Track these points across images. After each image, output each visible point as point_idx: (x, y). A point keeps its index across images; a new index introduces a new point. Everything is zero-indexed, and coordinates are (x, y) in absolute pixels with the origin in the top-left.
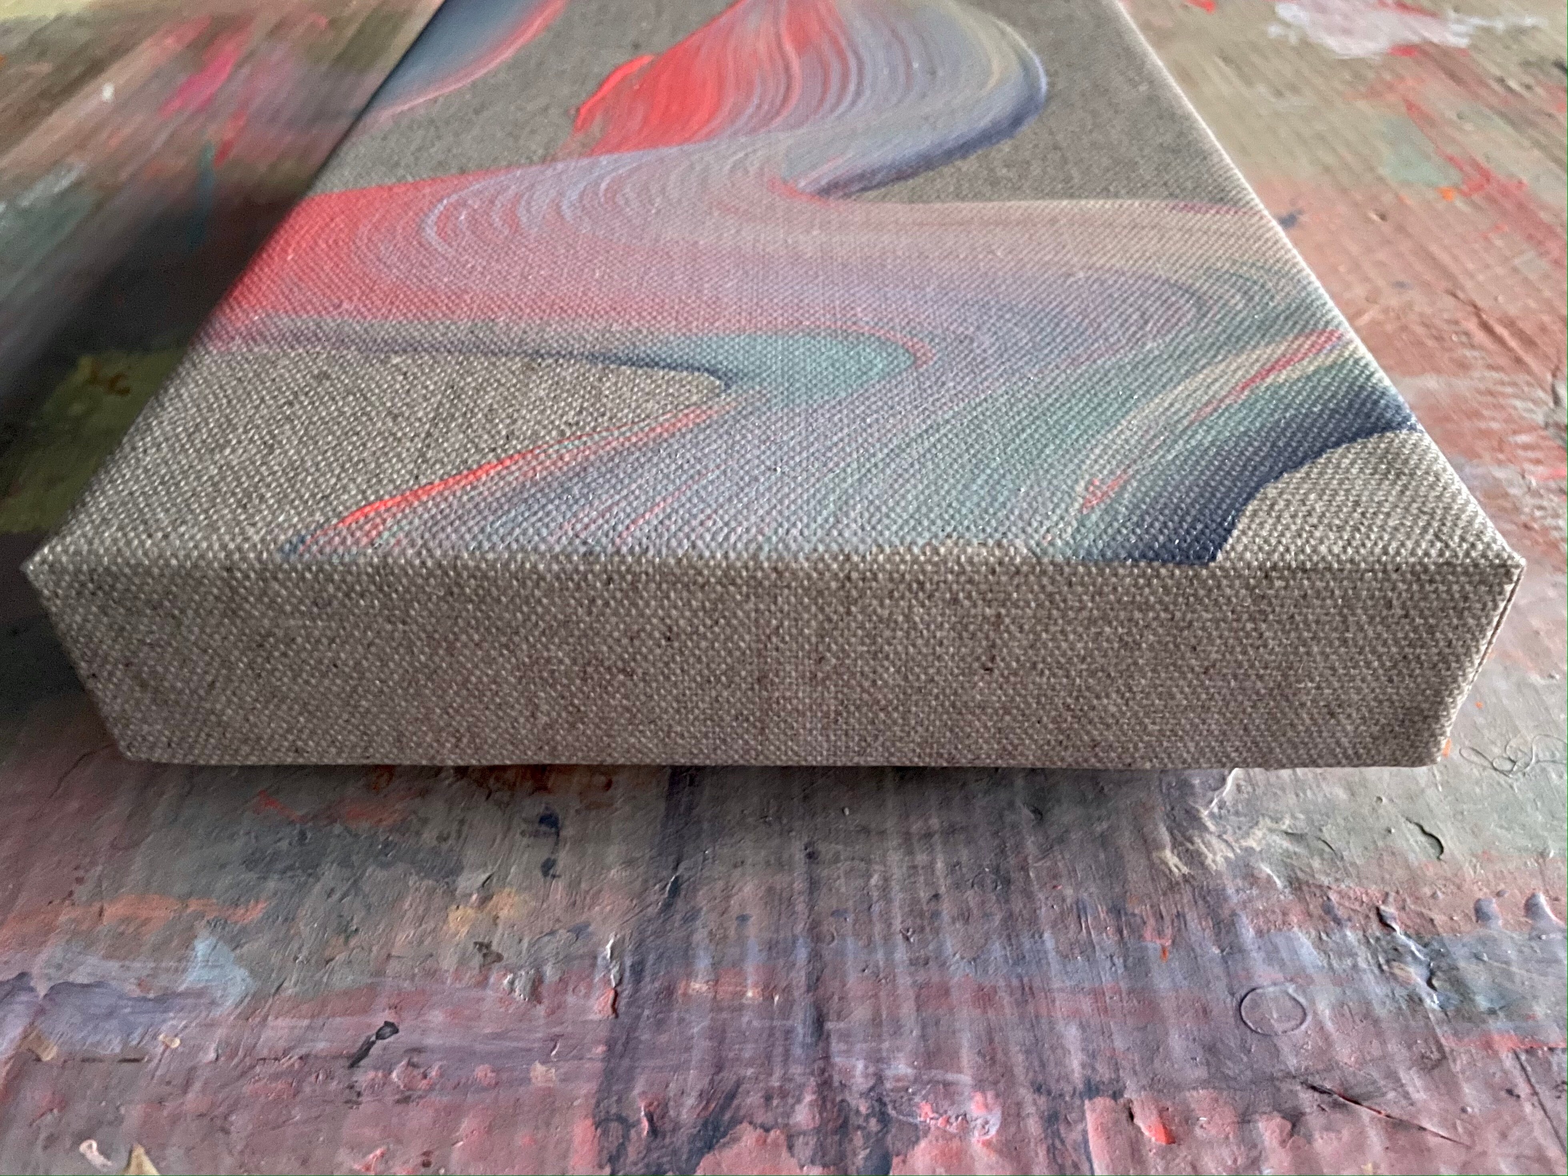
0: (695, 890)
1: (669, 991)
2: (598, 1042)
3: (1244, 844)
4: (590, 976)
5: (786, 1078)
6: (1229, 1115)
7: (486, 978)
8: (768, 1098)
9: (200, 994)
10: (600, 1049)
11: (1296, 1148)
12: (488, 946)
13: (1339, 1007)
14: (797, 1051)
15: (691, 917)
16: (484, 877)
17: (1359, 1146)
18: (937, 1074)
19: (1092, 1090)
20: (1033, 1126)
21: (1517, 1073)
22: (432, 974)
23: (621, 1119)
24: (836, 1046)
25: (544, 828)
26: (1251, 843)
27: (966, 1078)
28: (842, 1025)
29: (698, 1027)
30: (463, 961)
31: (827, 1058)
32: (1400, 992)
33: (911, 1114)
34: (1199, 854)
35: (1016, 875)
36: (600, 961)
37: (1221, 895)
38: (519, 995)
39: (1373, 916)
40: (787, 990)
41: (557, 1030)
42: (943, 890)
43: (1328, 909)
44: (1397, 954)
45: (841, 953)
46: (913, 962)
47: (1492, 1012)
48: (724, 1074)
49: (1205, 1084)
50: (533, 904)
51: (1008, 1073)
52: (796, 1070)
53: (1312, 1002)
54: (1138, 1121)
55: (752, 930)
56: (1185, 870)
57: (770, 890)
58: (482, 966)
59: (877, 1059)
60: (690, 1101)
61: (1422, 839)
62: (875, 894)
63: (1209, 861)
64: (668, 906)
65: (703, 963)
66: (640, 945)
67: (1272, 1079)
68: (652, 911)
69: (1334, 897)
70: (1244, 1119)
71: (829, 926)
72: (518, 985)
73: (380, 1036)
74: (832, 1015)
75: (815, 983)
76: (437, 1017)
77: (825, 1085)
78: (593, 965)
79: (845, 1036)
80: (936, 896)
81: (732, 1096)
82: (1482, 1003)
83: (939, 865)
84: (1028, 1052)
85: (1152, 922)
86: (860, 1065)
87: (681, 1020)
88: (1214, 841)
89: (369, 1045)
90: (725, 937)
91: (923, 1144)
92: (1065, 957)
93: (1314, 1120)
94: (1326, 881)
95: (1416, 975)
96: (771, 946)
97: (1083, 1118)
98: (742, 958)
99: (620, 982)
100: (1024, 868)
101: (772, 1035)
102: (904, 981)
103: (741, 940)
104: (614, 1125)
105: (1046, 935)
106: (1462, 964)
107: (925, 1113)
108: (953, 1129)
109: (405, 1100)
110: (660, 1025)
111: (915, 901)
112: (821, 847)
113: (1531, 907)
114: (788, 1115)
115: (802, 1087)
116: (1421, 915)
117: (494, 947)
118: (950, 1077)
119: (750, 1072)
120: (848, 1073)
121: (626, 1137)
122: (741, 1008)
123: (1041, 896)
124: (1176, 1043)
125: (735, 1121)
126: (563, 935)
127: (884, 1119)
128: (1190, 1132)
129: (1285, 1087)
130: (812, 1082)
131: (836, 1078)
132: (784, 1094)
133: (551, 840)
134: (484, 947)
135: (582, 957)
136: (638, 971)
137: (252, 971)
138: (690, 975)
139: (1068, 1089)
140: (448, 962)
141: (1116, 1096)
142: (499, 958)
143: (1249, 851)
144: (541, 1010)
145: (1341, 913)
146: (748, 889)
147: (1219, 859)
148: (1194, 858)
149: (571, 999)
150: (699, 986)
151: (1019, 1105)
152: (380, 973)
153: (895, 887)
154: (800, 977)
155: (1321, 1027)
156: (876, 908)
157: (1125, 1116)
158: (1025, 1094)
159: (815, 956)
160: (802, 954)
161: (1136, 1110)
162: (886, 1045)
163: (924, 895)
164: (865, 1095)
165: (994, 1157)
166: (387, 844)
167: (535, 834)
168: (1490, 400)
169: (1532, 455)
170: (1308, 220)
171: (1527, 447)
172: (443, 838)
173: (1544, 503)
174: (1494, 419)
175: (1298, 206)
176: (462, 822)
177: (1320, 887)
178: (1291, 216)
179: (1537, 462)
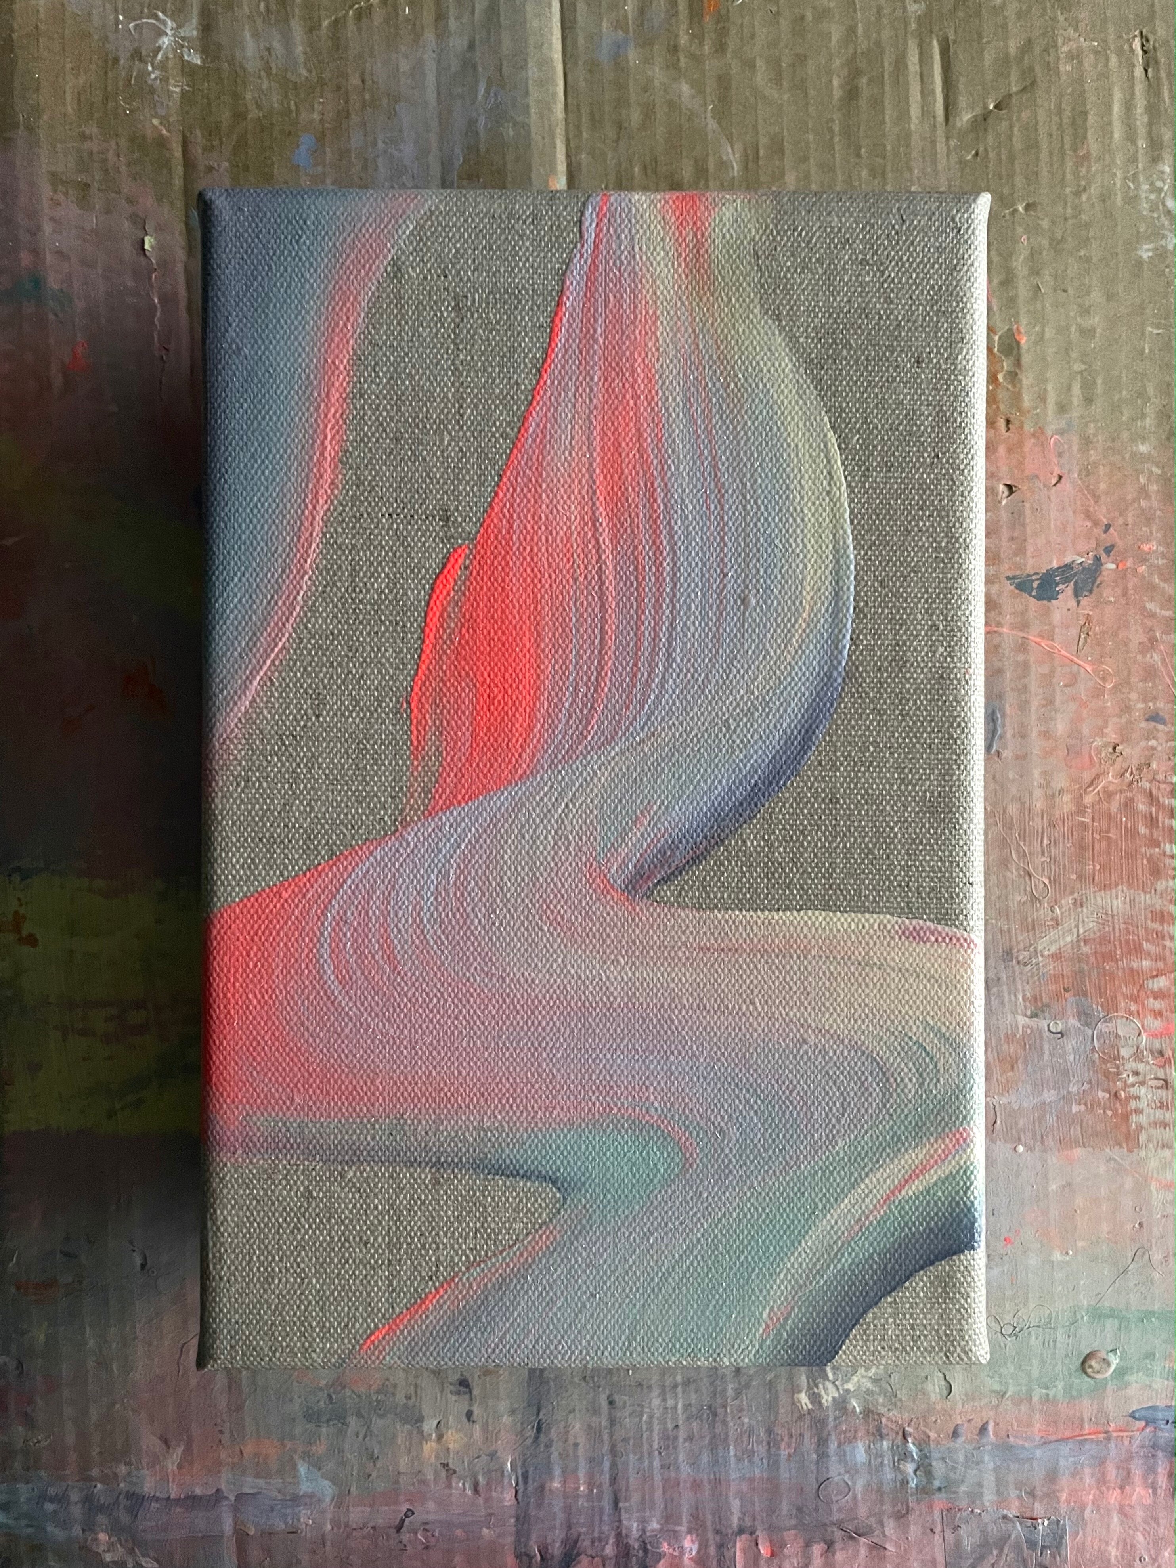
0: (550, 1428)
1: (542, 1488)
2: (510, 1517)
3: (846, 1387)
4: (502, 1481)
5: (601, 1532)
6: (801, 1542)
7: (451, 1484)
8: (593, 1542)
9: (311, 1496)
10: (513, 1521)
11: (827, 1557)
12: (447, 1465)
13: (867, 1487)
14: (606, 1518)
15: (548, 1446)
16: (436, 1422)
17: (855, 1555)
18: (671, 1527)
19: (741, 1531)
20: (712, 1550)
21: (939, 1521)
22: (423, 1482)
23: (527, 1555)
24: (624, 1516)
25: (462, 1389)
26: (850, 1386)
27: (683, 1528)
28: (627, 1504)
29: (557, 1506)
30: (436, 1474)
31: (620, 1521)
32: (900, 1477)
33: (658, 1548)
34: (820, 1395)
35: (720, 1411)
36: (506, 1474)
37: (825, 1421)
38: (469, 1492)
39: (901, 1433)
40: (600, 1486)
41: (491, 1511)
42: (680, 1422)
43: (878, 1429)
44: (906, 1456)
45: (626, 1463)
46: (662, 1467)
47: (939, 1489)
48: (572, 1531)
49: (795, 1527)
50: (466, 1439)
51: (703, 1525)
52: (605, 1528)
53: (854, 1483)
54: (760, 1547)
55: (581, 1451)
56: (810, 1406)
57: (589, 1427)
58: (447, 1477)
59: (644, 1521)
60: (558, 1545)
61: (943, 1383)
62: (645, 1427)
63: (824, 1401)
64: (537, 1438)
65: (557, 1472)
66: (524, 1462)
67: (825, 1525)
68: (529, 1442)
69: (884, 1420)
70: (808, 1545)
71: (620, 1447)
72: (467, 1486)
73: (407, 1517)
74: (622, 1499)
75: (613, 1480)
76: (431, 1505)
77: (619, 1535)
78: (503, 1475)
79: (628, 1510)
80: (677, 1426)
81: (576, 1542)
82: (937, 1484)
83: (680, 1406)
84: (714, 1514)
85: (786, 1439)
86: (635, 1525)
87: (550, 1504)
88: (829, 1385)
89: (402, 1522)
90: (567, 1456)
91: (662, 1561)
92: (739, 1460)
93: (838, 1546)
94: (882, 1410)
95: (910, 1468)
96: (591, 1460)
97: (735, 1546)
98: (576, 1469)
99: (517, 1485)
100: (725, 1407)
101: (593, 1510)
102: (657, 1478)
103: (576, 1457)
104: (524, 1558)
105: (731, 1447)
106: (934, 1463)
107: (665, 1547)
108: (676, 1553)
109: (427, 1548)
110: (539, 1506)
111: (665, 1429)
112: (616, 1397)
113: (983, 1429)
114: (603, 1549)
115: (608, 1537)
116: (925, 1433)
117: (451, 1465)
118: (678, 1528)
119: (584, 1530)
120: (629, 1529)
121: (530, 1563)
122: (578, 1496)
123: (731, 1424)
124: (785, 1507)
125: (579, 1554)
126: (484, 1458)
127: (646, 1551)
128: (782, 1551)
129: (829, 1529)
130: (613, 1534)
131: (624, 1532)
132: (600, 1540)
133: (467, 1397)
134: (445, 1465)
135: (496, 1471)
136: (525, 1476)
137: (331, 1481)
138: (552, 1479)
139: (730, 1531)
140: (430, 1476)
141: (751, 1534)
142: (455, 1472)
143: (847, 1391)
144: (481, 1501)
145: (884, 1431)
146: (578, 1426)
147: (830, 1399)
148: (815, 1398)
149: (494, 1494)
150: (556, 1484)
151: (707, 1540)
152: (397, 1482)
153: (656, 1422)
154: (606, 1478)
155: (855, 1498)
156: (645, 1436)
157: (753, 1544)
158: (710, 1535)
159: (613, 1465)
160: (607, 1465)
161: (760, 1542)
162: (648, 1513)
163: (670, 1426)
164: (638, 1540)
165: (693, 1565)
166: (378, 1401)
167: (458, 1393)
168: (1157, 926)
169: (1157, 1005)
170: (1112, 566)
171: (1158, 995)
172: (408, 1397)
173: (1141, 1067)
174: (1149, 954)
175: (1111, 530)
176: (416, 1386)
177: (879, 1414)
178: (1097, 559)
179: (1158, 1014)
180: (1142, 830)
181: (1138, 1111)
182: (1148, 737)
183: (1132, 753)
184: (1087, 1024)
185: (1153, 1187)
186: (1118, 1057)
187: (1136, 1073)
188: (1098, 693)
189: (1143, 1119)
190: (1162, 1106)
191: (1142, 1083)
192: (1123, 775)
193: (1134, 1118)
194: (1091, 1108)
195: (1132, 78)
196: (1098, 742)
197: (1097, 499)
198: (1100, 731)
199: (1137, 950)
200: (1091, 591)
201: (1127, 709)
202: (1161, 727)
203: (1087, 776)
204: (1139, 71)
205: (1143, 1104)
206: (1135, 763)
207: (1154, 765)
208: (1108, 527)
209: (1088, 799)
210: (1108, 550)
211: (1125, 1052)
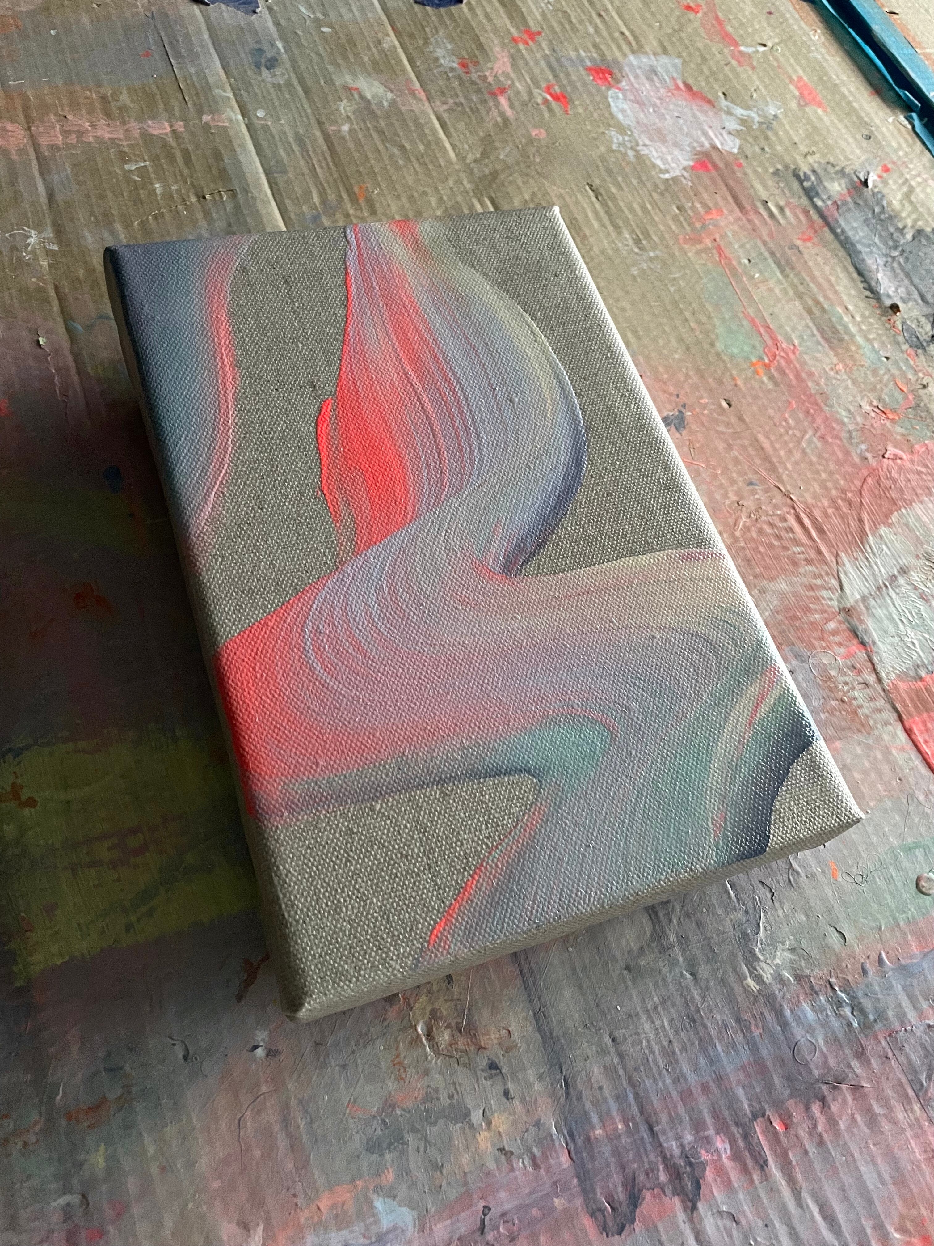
0: (575, 1081)
1: (588, 1140)
2: (572, 1178)
3: (775, 962)
4: (554, 1145)
5: (650, 1162)
6: (801, 1107)
7: (512, 1166)
8: (647, 1174)
9: (395, 1229)
10: (575, 1181)
11: (826, 1113)
12: (504, 1149)
13: (826, 1039)
14: (649, 1147)
15: (580, 1096)
16: (481, 1111)
17: (845, 1102)
18: (701, 1134)
19: (755, 1117)
20: (741, 1143)
21: (887, 1047)
22: (488, 1174)
23: (600, 1210)
24: (662, 1138)
25: (493, 1072)
26: (777, 961)
27: (711, 1132)
28: (660, 1127)
29: (607, 1151)
30: (497, 1161)
31: (661, 1145)
32: (844, 1022)
33: (700, 1158)
34: (761, 976)
35: (696, 1017)
36: (554, 1137)
37: (773, 995)
38: (530, 1169)
39: (828, 986)
40: (633, 1118)
41: (554, 1179)
42: (672, 1037)
43: (812, 988)
44: (839, 1003)
45: (646, 1090)
46: (674, 1082)
47: (875, 1020)
48: (627, 1171)
49: (791, 1096)
50: (511, 1118)
51: (725, 1122)
52: (652, 1156)
53: (817, 1041)
54: (774, 1124)
55: (607, 1092)
56: (758, 987)
57: (605, 1067)
58: (507, 1160)
59: (679, 1138)
60: (620, 1189)
61: (837, 934)
62: (647, 1051)
63: (765, 979)
64: (567, 1094)
65: (595, 1119)
66: (566, 1120)
67: (812, 1084)
68: (562, 1100)
69: (812, 980)
70: (807, 1108)
71: (636, 1077)
72: (526, 1163)
73: (485, 1215)
74: (655, 1124)
75: (642, 1109)
76: (502, 1195)
77: (665, 1159)
78: (553, 1140)
79: (664, 1132)
80: (670, 1042)
81: (634, 1179)
82: (871, 1017)
83: (666, 1024)
84: (728, 1109)
85: (753, 1022)
86: (674, 1144)
87: (599, 1152)
88: (764, 965)
89: (483, 1221)
90: (598, 1101)
91: (708, 1169)
92: (727, 1053)
93: (829, 1098)
94: (808, 972)
95: (847, 1011)
96: (617, 1097)
97: (756, 1132)
98: (609, 1109)
99: (567, 1145)
100: (698, 1011)
101: (636, 1144)
102: (674, 1094)
103: (605, 1099)
104: (598, 1214)
105: (717, 1045)
106: (862, 1000)
107: (704, 1156)
108: (715, 1158)
109: (512, 1240)
110: (592, 1157)
111: (663, 1048)
112: (616, 1034)
113: (880, 961)
114: (658, 1179)
115: (657, 1164)
116: (844, 979)
117: (507, 1149)
118: (706, 1133)
119: (636, 1165)
120: (671, 1150)
121: (604, 1216)
122: (619, 1136)
123: (709, 1024)
124: (777, 1081)
125: (640, 1191)
126: (532, 1129)
127: (691, 1164)
128: (791, 1121)
129: (817, 1086)
130: (659, 1158)
131: (668, 1154)
132: (653, 1171)
133: (500, 1077)
134: (502, 1150)
135: (546, 1137)
136: (571, 1134)
137: (409, 1207)
138: (593, 1128)
139: (747, 1120)
140: (492, 1165)
141: (763, 1115)
142: (512, 1153)
143: (777, 965)
144: (542, 1172)
145: (817, 989)
146: (596, 1070)
147: (769, 976)
148: (758, 979)
149: (552, 1161)
150: (598, 1132)
151: (734, 1135)
152: (466, 1184)
153: (653, 1043)
154: (635, 1109)
155: (822, 1051)
156: (650, 1059)
157: (769, 1124)
158: (734, 1129)
159: (636, 1095)
160: (631, 1097)
161: (772, 1120)
162: (679, 1130)
163: (666, 1044)
164: (681, 1157)
165: (732, 1163)
166: (427, 1111)
167: (491, 1077)
168: (812, 593)
169: (837, 639)
170: (689, 413)
171: (834, 633)
172: (451, 1097)
173: (847, 679)
174: (816, 610)
175: (680, 396)
176: (454, 1083)
177: (807, 976)
178: (680, 411)
179: (840, 644)
180: (776, 543)
181: (861, 707)
182: (754, 493)
183: (750, 503)
184: (803, 662)
185: (894, 752)
186: (830, 677)
187: (846, 684)
188: (715, 476)
189: (865, 711)
190: (871, 699)
191: (853, 689)
192: (750, 517)
193: (860, 711)
194: (832, 712)
195: (591, 202)
196: (727, 502)
197: (665, 383)
198: (726, 496)
199: (808, 610)
200: (684, 427)
201: (733, 482)
202: (757, 487)
203: (731, 521)
204: (594, 199)
205: (860, 701)
206: (753, 508)
207: (764, 507)
208: (678, 396)
209: (738, 533)
210: (684, 406)
211: (833, 673)
